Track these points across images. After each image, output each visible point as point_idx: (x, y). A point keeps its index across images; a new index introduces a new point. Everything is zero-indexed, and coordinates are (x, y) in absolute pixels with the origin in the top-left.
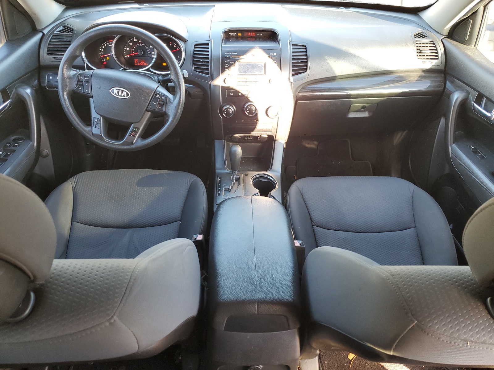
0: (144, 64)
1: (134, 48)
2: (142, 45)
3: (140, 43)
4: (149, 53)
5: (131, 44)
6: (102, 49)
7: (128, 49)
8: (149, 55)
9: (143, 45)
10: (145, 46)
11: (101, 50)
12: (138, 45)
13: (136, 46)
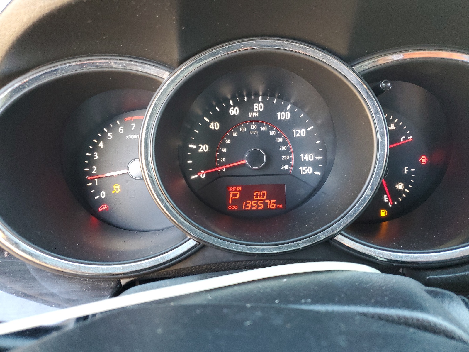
0: (265, 204)
1: (228, 141)
2: (258, 129)
3: (251, 121)
4: (286, 158)
5: (215, 126)
6: (96, 154)
7: (204, 148)
8: (286, 167)
9: (264, 129)
10: (273, 133)
11: (93, 156)
12: (243, 129)
13: (235, 134)
